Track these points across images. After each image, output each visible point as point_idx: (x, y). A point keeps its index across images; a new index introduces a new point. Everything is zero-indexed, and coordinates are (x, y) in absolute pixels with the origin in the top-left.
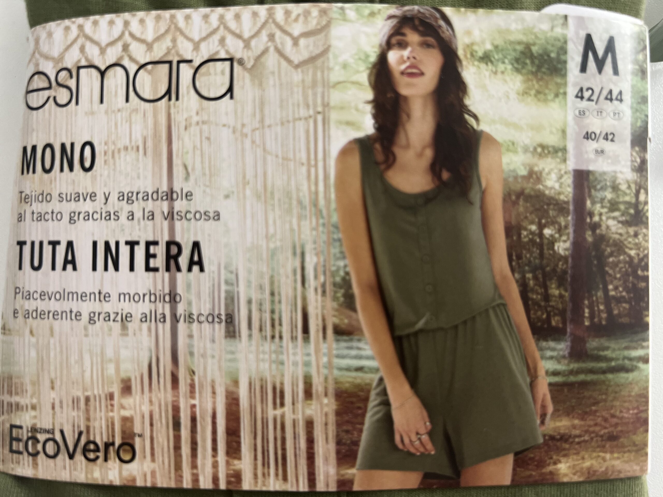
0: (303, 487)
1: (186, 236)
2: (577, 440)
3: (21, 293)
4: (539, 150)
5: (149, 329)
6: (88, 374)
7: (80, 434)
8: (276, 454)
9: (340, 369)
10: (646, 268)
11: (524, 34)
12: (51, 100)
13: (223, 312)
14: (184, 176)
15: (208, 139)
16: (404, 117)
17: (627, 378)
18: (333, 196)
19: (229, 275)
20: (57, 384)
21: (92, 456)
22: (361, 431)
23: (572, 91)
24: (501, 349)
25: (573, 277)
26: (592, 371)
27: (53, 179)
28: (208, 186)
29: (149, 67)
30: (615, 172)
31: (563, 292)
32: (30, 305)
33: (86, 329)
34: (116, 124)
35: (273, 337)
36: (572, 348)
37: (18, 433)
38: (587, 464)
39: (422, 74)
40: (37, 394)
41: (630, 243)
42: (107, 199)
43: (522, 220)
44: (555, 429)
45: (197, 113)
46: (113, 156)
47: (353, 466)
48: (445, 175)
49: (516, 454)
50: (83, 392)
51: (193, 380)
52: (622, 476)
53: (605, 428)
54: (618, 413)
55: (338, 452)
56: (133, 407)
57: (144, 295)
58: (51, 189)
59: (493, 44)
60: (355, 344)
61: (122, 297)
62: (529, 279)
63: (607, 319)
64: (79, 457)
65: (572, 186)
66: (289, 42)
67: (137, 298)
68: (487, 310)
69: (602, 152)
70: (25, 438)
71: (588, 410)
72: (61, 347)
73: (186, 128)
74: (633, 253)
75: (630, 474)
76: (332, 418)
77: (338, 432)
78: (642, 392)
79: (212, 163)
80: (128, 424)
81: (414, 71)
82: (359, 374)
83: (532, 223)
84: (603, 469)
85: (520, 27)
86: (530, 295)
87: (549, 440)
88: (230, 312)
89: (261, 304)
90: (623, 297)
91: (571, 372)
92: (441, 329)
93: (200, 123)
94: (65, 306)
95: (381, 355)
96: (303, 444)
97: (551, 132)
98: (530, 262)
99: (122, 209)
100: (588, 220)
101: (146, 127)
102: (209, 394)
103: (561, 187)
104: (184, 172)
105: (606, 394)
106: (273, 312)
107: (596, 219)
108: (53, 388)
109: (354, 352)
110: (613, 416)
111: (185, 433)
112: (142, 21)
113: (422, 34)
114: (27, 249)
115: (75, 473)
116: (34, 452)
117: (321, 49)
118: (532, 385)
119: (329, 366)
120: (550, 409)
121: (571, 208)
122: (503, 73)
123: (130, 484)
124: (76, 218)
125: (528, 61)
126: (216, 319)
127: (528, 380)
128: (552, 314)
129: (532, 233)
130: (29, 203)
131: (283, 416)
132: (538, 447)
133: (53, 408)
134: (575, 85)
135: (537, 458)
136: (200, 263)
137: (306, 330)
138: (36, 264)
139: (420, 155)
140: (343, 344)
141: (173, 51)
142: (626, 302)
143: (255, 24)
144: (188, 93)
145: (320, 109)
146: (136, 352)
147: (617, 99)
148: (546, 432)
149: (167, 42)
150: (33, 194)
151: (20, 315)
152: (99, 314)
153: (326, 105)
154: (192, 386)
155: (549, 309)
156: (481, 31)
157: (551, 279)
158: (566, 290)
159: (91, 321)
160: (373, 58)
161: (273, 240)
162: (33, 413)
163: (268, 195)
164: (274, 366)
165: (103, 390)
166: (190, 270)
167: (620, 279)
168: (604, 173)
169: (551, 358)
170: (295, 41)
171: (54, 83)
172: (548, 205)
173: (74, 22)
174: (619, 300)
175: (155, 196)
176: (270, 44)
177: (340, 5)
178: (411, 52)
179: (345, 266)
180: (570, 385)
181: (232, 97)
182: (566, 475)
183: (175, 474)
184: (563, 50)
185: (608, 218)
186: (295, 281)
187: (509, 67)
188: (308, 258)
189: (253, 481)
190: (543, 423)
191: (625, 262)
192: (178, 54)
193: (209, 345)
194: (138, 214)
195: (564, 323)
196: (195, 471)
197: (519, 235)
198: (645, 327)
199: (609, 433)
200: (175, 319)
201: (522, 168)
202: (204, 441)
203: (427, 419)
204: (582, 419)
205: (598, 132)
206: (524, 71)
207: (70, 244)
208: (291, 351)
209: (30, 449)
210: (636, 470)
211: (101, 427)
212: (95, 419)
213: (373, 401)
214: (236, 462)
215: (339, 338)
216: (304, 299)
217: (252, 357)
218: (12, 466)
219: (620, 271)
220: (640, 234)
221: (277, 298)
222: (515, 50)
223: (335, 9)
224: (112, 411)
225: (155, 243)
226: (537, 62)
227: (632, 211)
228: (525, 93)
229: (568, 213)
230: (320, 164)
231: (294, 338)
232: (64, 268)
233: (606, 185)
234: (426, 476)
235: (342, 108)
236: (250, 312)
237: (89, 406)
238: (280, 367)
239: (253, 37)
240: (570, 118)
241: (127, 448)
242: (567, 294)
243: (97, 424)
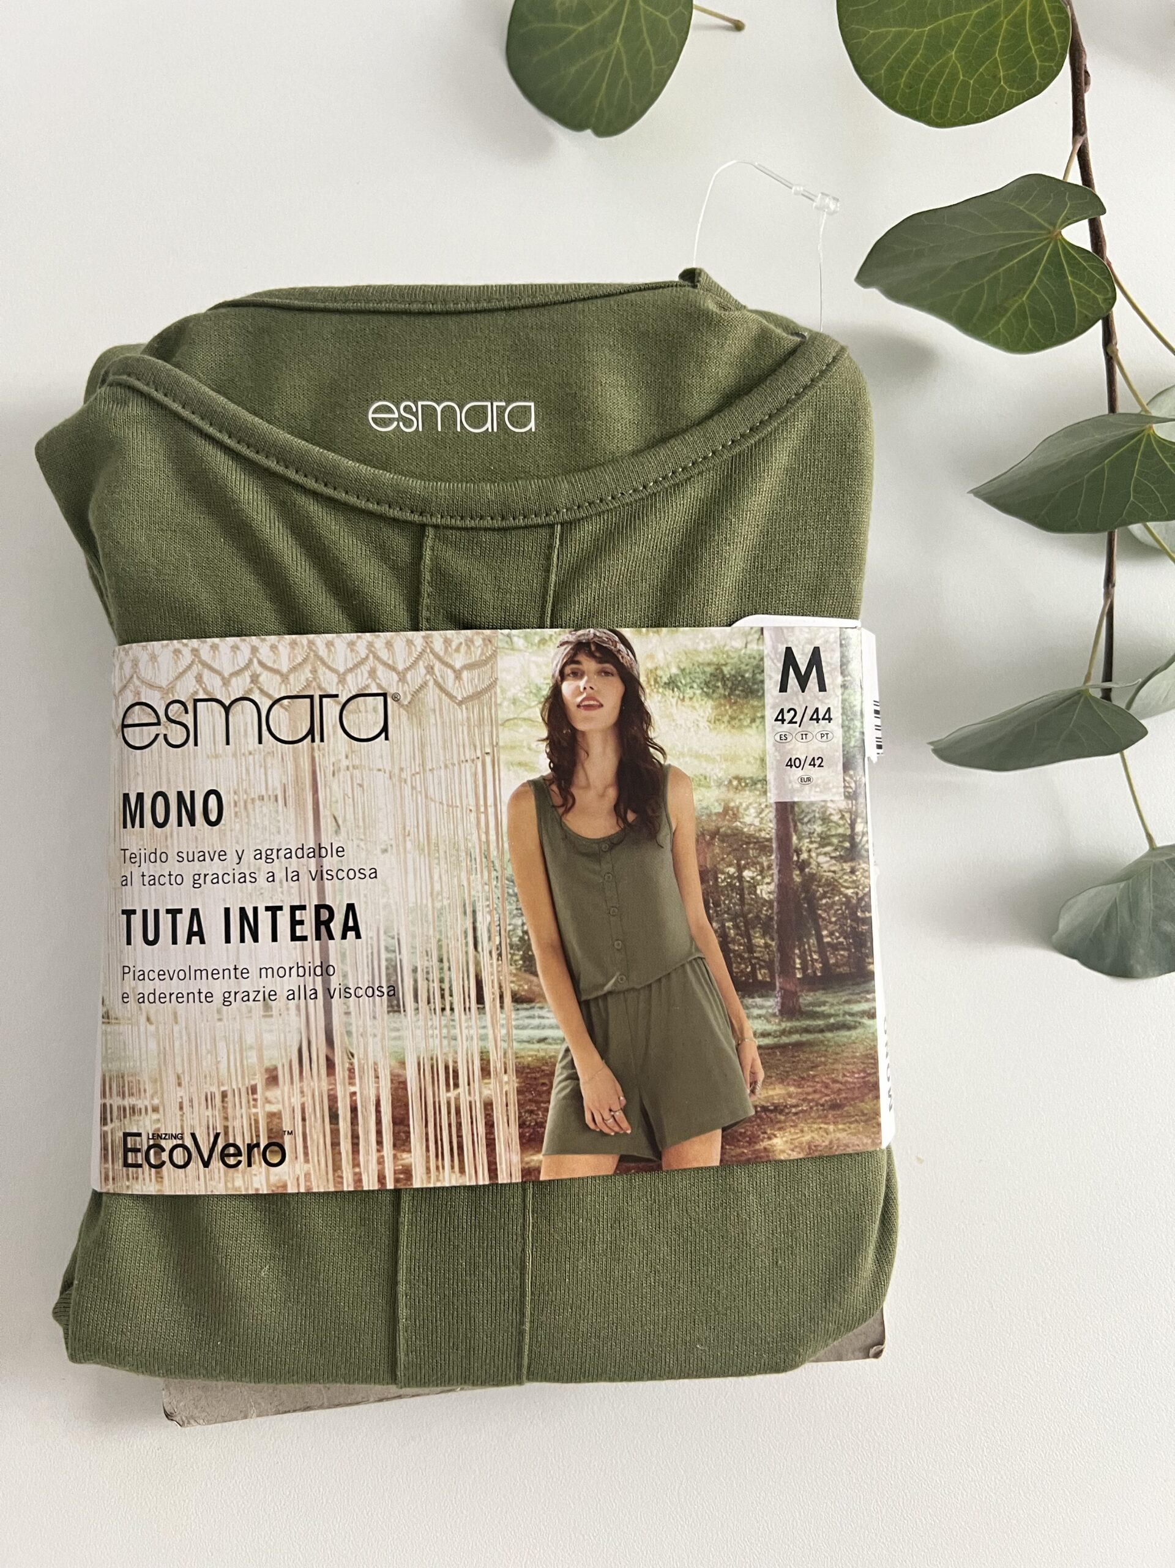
0: (484, 1180)
1: (338, 898)
2: (794, 1110)
3: (131, 973)
4: (735, 783)
5: (298, 1007)
6: (223, 1066)
7: (217, 1136)
8: (451, 1142)
9: (521, 1042)
10: (868, 908)
11: (714, 653)
12: (161, 738)
13: (384, 984)
14: (334, 829)
15: (361, 786)
16: (583, 754)
17: (850, 1037)
18: (506, 845)
19: (391, 941)
20: (185, 1080)
21: (232, 1161)
22: (547, 1110)
23: (770, 714)
24: (701, 1009)
25: (780, 922)
26: (807, 1030)
27: (169, 834)
28: (362, 840)
29: (286, 702)
30: (825, 801)
31: (769, 942)
32: (146, 987)
33: (219, 1011)
34: (247, 770)
35: (443, 1009)
36: (783, 1004)
37: (135, 1141)
38: (807, 1137)
39: (601, 706)
40: (159, 1093)
41: (846, 881)
42: (240, 859)
43: (719, 863)
44: (767, 1099)
45: (347, 757)
46: (246, 808)
47: (539, 1151)
48: (631, 817)
49: (724, 1130)
50: (219, 1087)
51: (351, 1064)
52: (850, 1151)
53: (827, 1095)
54: (840, 1078)
55: (521, 1136)
56: (281, 1100)
57: (290, 969)
58: (167, 847)
59: (679, 667)
60: (536, 1012)
61: (264, 971)
62: (729, 927)
63: (822, 970)
64: (216, 1163)
65: (774, 821)
66: (451, 674)
67: (281, 972)
68: (683, 966)
69: (809, 779)
70: (145, 1147)
71: (805, 1075)
72: (189, 1034)
73: (334, 775)
74: (849, 892)
75: (859, 1149)
76: (513, 1098)
77: (520, 1113)
78: (869, 1052)
79: (366, 813)
80: (276, 1121)
81: (592, 702)
82: (542, 1046)
83: (730, 865)
84: (827, 1143)
85: (709, 646)
86: (731, 946)
87: (761, 1111)
88: (392, 983)
89: (428, 973)
90: (842, 943)
91: (783, 1032)
92: (633, 989)
93: (351, 768)
94: (192, 986)
95: (567, 1023)
96: (481, 1129)
97: (748, 762)
98: (729, 909)
99: (259, 870)
100: (795, 858)
101: (286, 773)
102: (372, 1079)
103: (761, 823)
104: (334, 824)
105: (825, 1056)
106: (442, 981)
107: (804, 856)
108: (180, 1085)
109: (536, 1022)
110: (835, 1081)
111: (344, 1125)
112: (273, 648)
113: (600, 661)
114: (137, 920)
115: (213, 1183)
116: (158, 1163)
117: (487, 683)
118: (738, 1049)
119: (508, 1038)
120: (761, 1075)
121: (774, 845)
122: (691, 699)
123: (280, 1191)
124: (201, 881)
125: (719, 684)
126: (377, 993)
127: (734, 1043)
128: (757, 966)
129: (731, 877)
130: (137, 864)
131: (457, 1099)
132: (749, 1120)
133: (181, 1108)
134: (773, 707)
135: (749, 1133)
136: (356, 928)
137: (480, 999)
138: (151, 937)
139: (602, 796)
140: (523, 1013)
141: (314, 684)
142: (844, 949)
143: (410, 653)
144: (335, 732)
145: (488, 750)
146: (282, 1036)
147: (824, 719)
148: (757, 1103)
149: (306, 673)
150: (143, 852)
151: (131, 999)
152: (236, 993)
153: (495, 746)
154: (351, 1071)
155: (754, 961)
156: (665, 653)
157: (754, 928)
158: (773, 940)
159: (226, 1001)
160: (546, 691)
161: (440, 898)
162: (155, 1116)
163: (433, 847)
164: (445, 1042)
165: (243, 1084)
166: (344, 937)
167: (835, 923)
168: (812, 803)
169: (759, 1017)
170: (458, 675)
171: (163, 719)
172: (748, 843)
173: (186, 645)
174: (835, 947)
175: (300, 854)
176: (428, 677)
177: (506, 631)
178: (587, 682)
179: (523, 924)
180: (783, 1047)
181: (387, 738)
182: (783, 1151)
183: (334, 1175)
184: (759, 669)
185: (818, 855)
186: (467, 944)
187: (698, 692)
188: (479, 918)
189: (425, 1177)
190: (753, 1091)
191: (842, 904)
192: (320, 688)
193: (369, 1023)
194: (280, 875)
195: (772, 977)
196: (357, 1170)
197: (716, 879)
198: (870, 976)
199: (831, 1100)
200: (329, 994)
201: (716, 804)
202: (367, 1133)
203: (621, 1093)
204: (799, 1086)
205: (803, 758)
206: (715, 695)
207: (195, 912)
208: (464, 1025)
209: (152, 1161)
210: (867, 1143)
211: (242, 1127)
212: (234, 1118)
213: (559, 1075)
214: (405, 1155)
215: (519, 1006)
216: (477, 964)
217: (419, 1033)
218: (127, 1183)
219: (835, 915)
220: (858, 870)
221: (446, 965)
222: (704, 672)
223: (501, 637)
224: (255, 1106)
225: (303, 908)
226: (730, 684)
227: (847, 845)
228: (717, 720)
229: (771, 852)
230: (491, 810)
231: (467, 1010)
232: (189, 942)
233: (814, 817)
234: (623, 1159)
235: (513, 748)
236: (416, 981)
237: (227, 1102)
238: (453, 1042)
239: (408, 669)
240: (770, 746)
241: (276, 1148)
242: (773, 944)
243: (237, 1123)
